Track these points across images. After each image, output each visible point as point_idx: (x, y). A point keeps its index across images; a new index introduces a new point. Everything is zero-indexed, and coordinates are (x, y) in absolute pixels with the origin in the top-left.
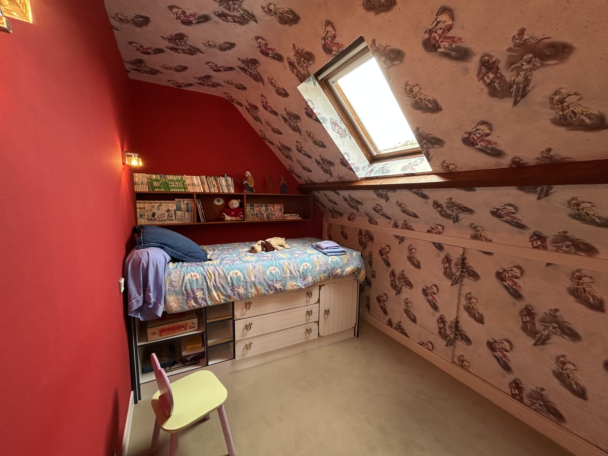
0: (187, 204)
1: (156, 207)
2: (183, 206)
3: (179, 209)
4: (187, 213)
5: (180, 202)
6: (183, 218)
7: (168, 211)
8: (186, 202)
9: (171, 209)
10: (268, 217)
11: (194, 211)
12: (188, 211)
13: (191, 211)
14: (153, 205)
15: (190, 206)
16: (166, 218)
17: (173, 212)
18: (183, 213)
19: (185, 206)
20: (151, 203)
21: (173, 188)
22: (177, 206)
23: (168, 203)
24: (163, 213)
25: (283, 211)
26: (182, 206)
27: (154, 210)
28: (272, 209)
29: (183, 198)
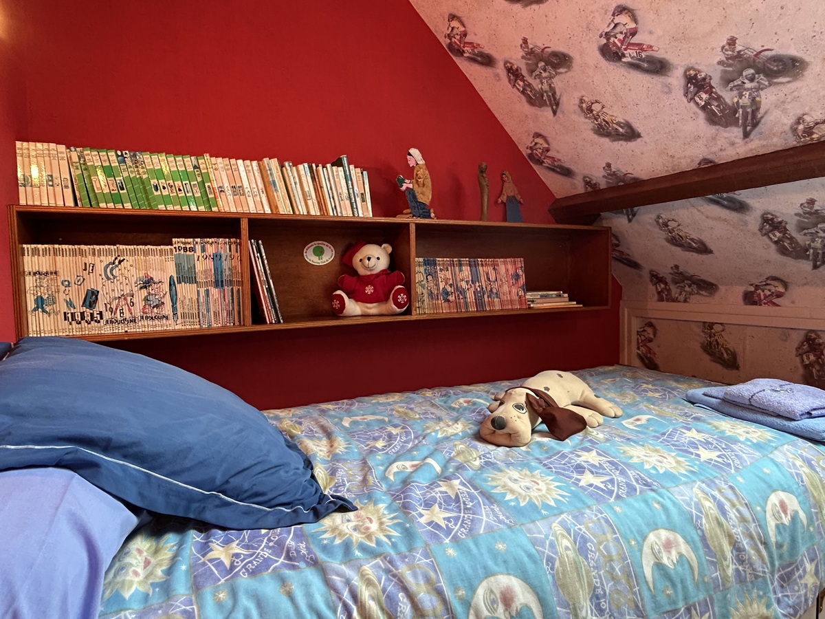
0: (217, 257)
1: (100, 268)
2: (202, 266)
3: (186, 275)
4: (214, 292)
5: (192, 250)
6: (203, 309)
7: (147, 283)
8: (211, 250)
9: (156, 276)
10: (479, 302)
11: (241, 283)
12: (218, 283)
13: (231, 283)
14: (90, 259)
15: (226, 265)
16: (137, 311)
17: (166, 287)
18: (202, 291)
19: (210, 264)
20: (82, 253)
21: (166, 200)
22: (178, 266)
23: (146, 253)
24: (127, 291)
25: (522, 281)
26: (200, 266)
27: (93, 282)
28: (492, 276)
29: (202, 236)
